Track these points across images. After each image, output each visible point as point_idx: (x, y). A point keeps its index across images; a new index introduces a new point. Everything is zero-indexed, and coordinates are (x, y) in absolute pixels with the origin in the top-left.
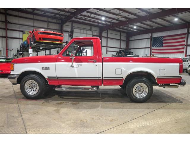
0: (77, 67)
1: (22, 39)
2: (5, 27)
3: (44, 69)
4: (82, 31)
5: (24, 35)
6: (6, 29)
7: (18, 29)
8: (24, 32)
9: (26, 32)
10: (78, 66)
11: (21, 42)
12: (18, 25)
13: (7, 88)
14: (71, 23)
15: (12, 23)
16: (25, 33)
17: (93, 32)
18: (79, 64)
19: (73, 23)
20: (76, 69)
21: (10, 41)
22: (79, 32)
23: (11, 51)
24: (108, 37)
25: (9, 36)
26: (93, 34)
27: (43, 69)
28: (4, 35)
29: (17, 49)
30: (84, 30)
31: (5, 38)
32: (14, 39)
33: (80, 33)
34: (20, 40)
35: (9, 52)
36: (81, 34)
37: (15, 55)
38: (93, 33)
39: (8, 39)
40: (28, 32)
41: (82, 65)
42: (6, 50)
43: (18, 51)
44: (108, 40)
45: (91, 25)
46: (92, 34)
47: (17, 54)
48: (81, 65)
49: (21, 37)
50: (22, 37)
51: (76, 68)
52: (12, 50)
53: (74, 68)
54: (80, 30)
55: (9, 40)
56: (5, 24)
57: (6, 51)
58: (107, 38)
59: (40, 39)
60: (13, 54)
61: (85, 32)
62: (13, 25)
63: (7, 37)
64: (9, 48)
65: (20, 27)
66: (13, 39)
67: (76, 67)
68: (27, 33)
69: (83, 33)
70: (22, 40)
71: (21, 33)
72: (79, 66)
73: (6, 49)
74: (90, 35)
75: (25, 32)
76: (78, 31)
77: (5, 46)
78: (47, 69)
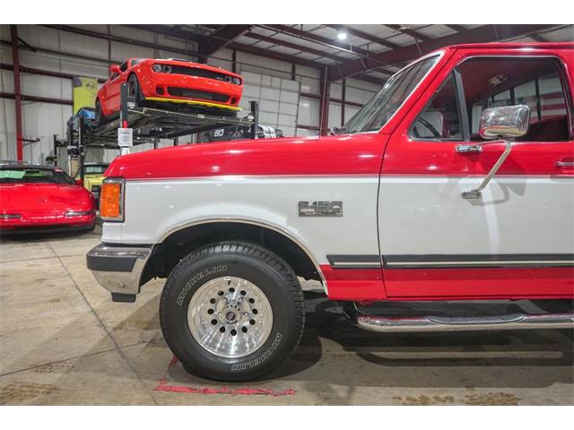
0: (496, 202)
1: (71, 103)
2: (11, 63)
3: (310, 215)
4: (267, 80)
5: (75, 89)
6: (17, 70)
7: (57, 70)
8: (75, 81)
9: (85, 81)
10: (502, 196)
11: (68, 113)
12: (57, 57)
13: (58, 300)
14: (232, 51)
15: (34, 49)
16: (80, 85)
17: (300, 84)
18: (510, 185)
19: (237, 52)
20: (490, 210)
21: (29, 110)
22: (258, 81)
23: (33, 144)
24: (347, 99)
25: (25, 94)
26: (302, 91)
27: (301, 214)
28: (9, 89)
29: (55, 137)
30: (272, 76)
31: (13, 101)
32: (45, 105)
33: (261, 86)
34: (65, 106)
35: (26, 149)
36: (264, 89)
37: (47, 159)
38: (300, 88)
39: (22, 102)
40: (89, 80)
41: (527, 190)
42: (15, 141)
43: (57, 143)
44: (346, 109)
45: (294, 61)
46: (297, 89)
47: (56, 153)
48: (520, 190)
49: (67, 97)
50: (69, 98)
51: (492, 206)
52: (38, 140)
53: (482, 204)
54: (259, 75)
55: (26, 106)
56: (11, 53)
57: (16, 145)
58: (343, 103)
59: (160, 90)
60: (42, 155)
61: (276, 81)
62: (38, 53)
63: (19, 94)
64: (28, 133)
65: (62, 62)
66: (39, 103)
67: (491, 199)
68: (88, 85)
69: (271, 87)
70: (70, 107)
71: (68, 83)
72: (507, 197)
73: (15, 137)
74: (293, 91)
75: (81, 79)
76: (255, 78)
77: (12, 128)
78: (327, 214)
